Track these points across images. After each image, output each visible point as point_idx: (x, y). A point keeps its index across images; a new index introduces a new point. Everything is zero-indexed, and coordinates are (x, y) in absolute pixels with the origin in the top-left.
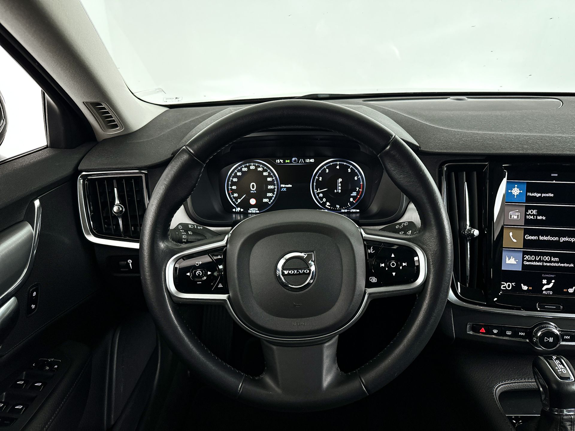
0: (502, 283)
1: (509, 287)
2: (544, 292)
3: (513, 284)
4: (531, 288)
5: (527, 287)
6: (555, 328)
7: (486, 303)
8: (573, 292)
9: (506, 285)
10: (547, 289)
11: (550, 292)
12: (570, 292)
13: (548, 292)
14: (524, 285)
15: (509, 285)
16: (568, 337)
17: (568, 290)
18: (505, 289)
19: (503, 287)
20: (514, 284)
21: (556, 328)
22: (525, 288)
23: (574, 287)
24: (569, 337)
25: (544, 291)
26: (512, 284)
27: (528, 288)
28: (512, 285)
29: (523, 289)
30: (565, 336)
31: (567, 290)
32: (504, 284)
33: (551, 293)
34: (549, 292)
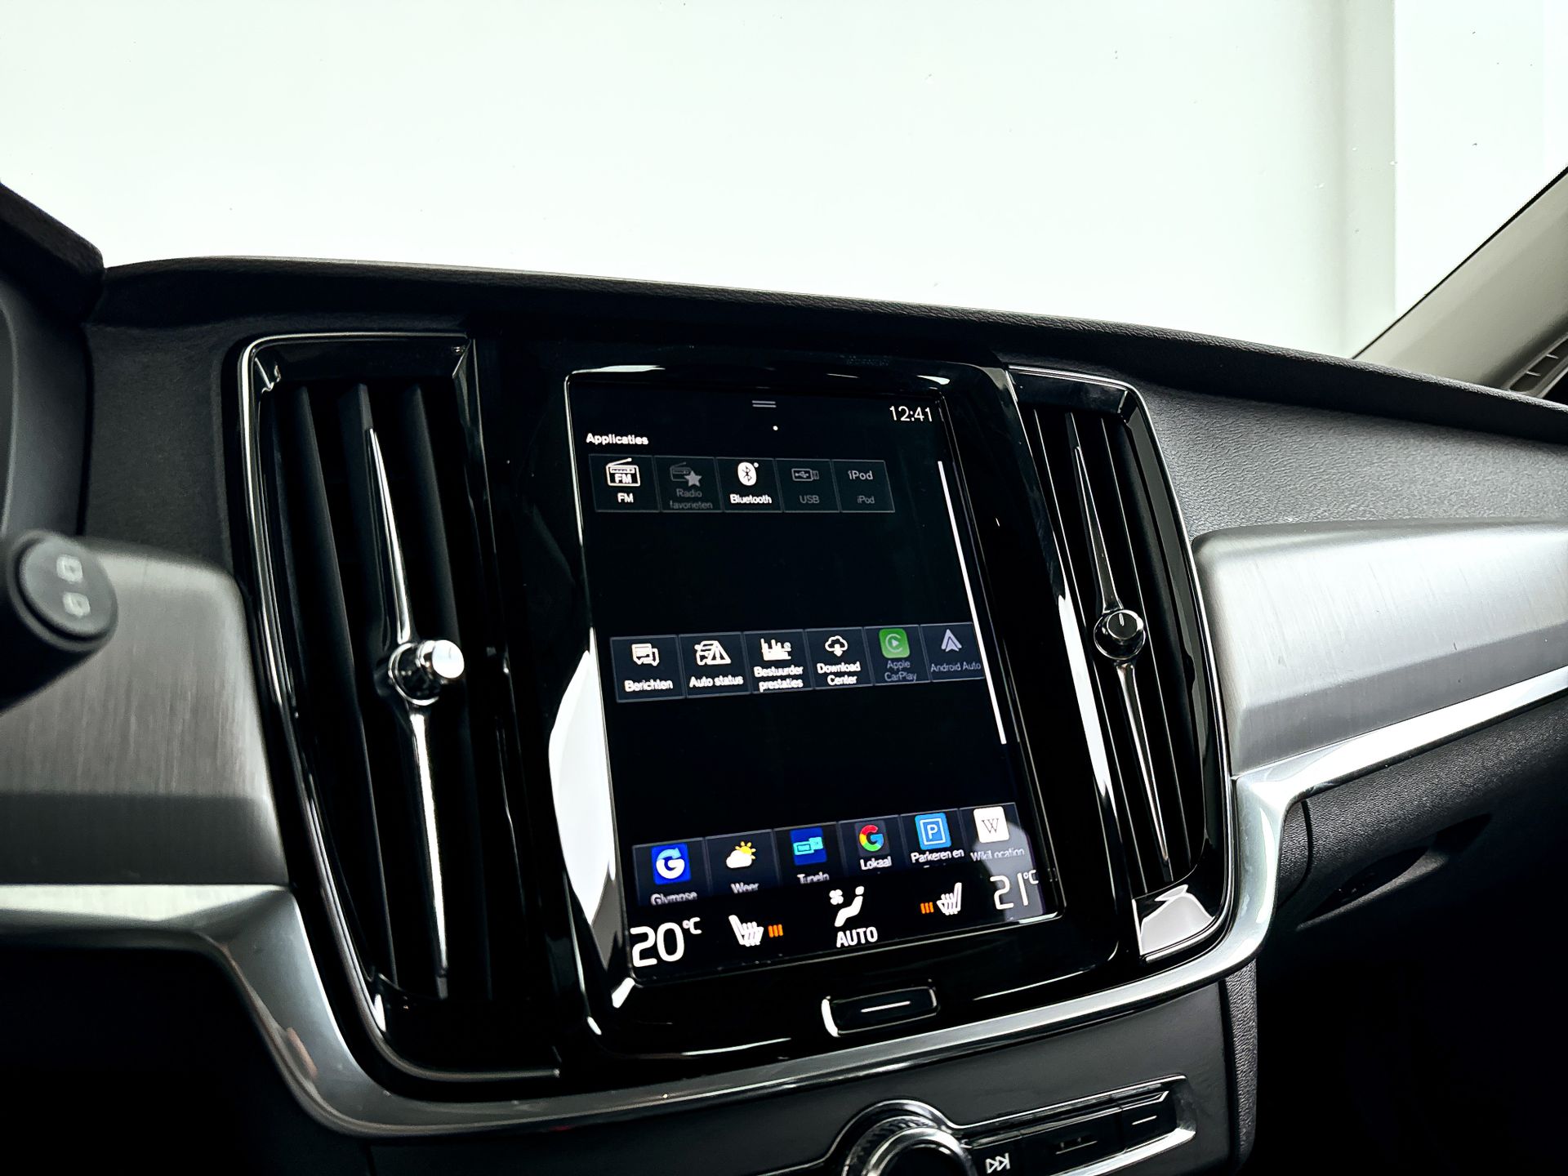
0: (635, 931)
1: (671, 948)
2: (842, 939)
3: (689, 924)
4: (777, 931)
5: (761, 929)
6: (930, 1123)
7: (557, 1072)
8: (959, 908)
9: (655, 937)
10: (851, 924)
11: (865, 933)
12: (947, 911)
13: (858, 934)
14: (743, 920)
15: (669, 936)
16: (1001, 1163)
17: (939, 903)
18: (653, 961)
19: (644, 954)
20: (696, 926)
21: (939, 1123)
22: (749, 934)
23: (958, 886)
24: (1006, 1161)
25: (840, 934)
26: (686, 924)
27: (766, 934)
28: (686, 932)
29: (741, 942)
30: (988, 1161)
31: (936, 907)
32: (644, 937)
33: (871, 934)
34: (861, 931)
